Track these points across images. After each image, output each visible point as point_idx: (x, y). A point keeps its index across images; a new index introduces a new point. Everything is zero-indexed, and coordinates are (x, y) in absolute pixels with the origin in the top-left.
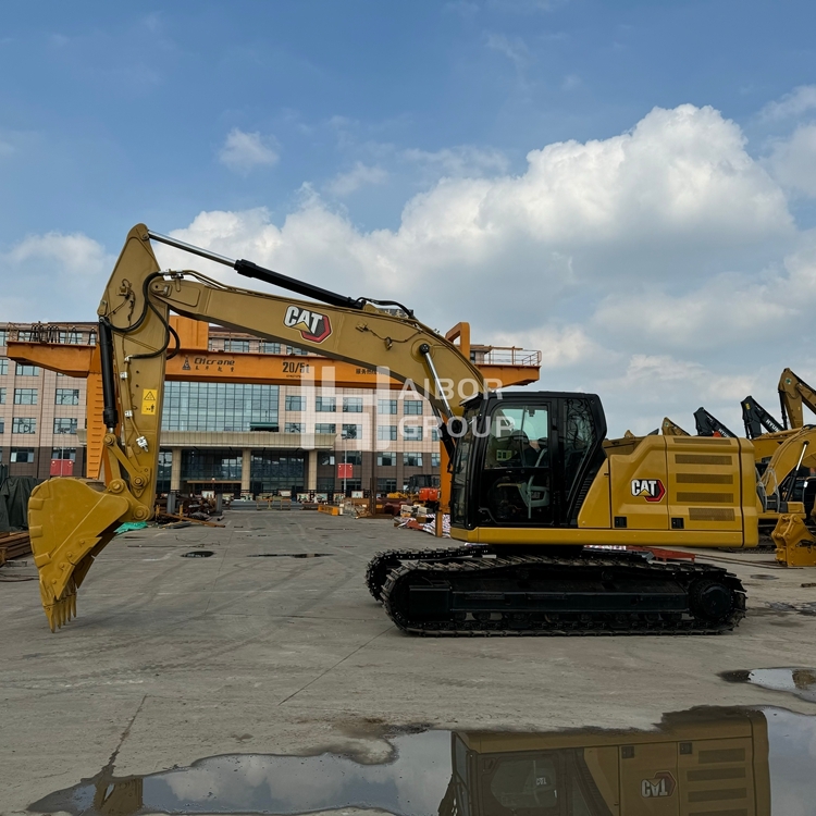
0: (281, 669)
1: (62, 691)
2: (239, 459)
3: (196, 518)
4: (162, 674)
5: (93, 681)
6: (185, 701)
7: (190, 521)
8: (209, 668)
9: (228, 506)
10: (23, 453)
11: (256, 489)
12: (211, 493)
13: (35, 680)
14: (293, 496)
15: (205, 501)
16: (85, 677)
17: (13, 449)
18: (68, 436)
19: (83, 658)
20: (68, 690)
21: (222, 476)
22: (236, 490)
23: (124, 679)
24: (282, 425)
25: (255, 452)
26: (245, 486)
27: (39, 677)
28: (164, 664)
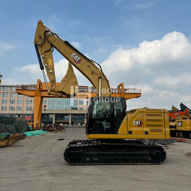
0: (87, 174)
1: (29, 181)
2: (68, 116)
3: (59, 130)
4: (56, 176)
5: (37, 178)
6: (63, 185)
7: (58, 131)
8: (68, 174)
9: (66, 127)
10: (19, 115)
11: (72, 123)
12: (62, 124)
13: (22, 177)
14: (81, 125)
15: (61, 126)
16: (35, 176)
17: (17, 114)
18: (29, 111)
19: (34, 170)
20: (31, 181)
21: (64, 120)
22: (68, 123)
23: (45, 177)
24: (78, 108)
25: (72, 114)
26: (70, 122)
27: (23, 176)
28: (56, 172)
